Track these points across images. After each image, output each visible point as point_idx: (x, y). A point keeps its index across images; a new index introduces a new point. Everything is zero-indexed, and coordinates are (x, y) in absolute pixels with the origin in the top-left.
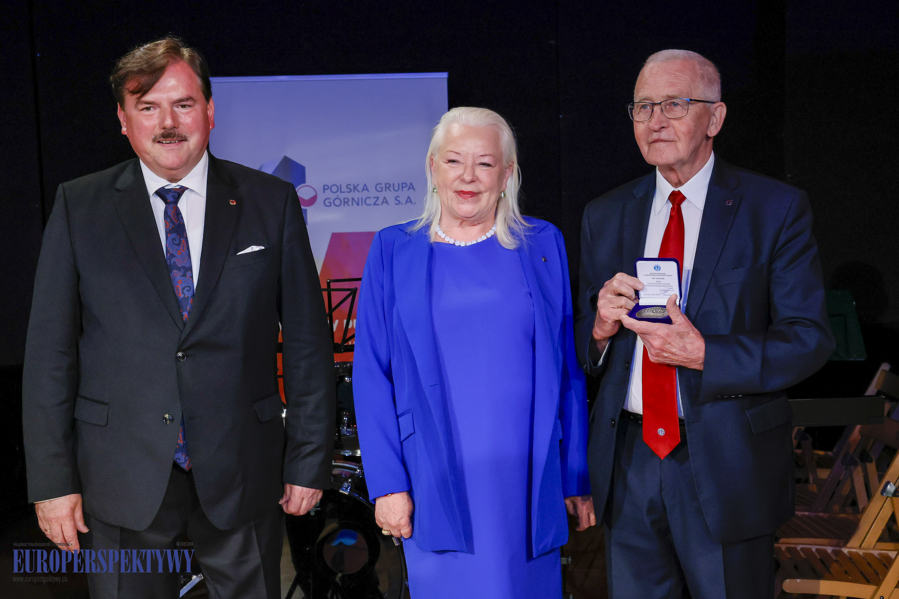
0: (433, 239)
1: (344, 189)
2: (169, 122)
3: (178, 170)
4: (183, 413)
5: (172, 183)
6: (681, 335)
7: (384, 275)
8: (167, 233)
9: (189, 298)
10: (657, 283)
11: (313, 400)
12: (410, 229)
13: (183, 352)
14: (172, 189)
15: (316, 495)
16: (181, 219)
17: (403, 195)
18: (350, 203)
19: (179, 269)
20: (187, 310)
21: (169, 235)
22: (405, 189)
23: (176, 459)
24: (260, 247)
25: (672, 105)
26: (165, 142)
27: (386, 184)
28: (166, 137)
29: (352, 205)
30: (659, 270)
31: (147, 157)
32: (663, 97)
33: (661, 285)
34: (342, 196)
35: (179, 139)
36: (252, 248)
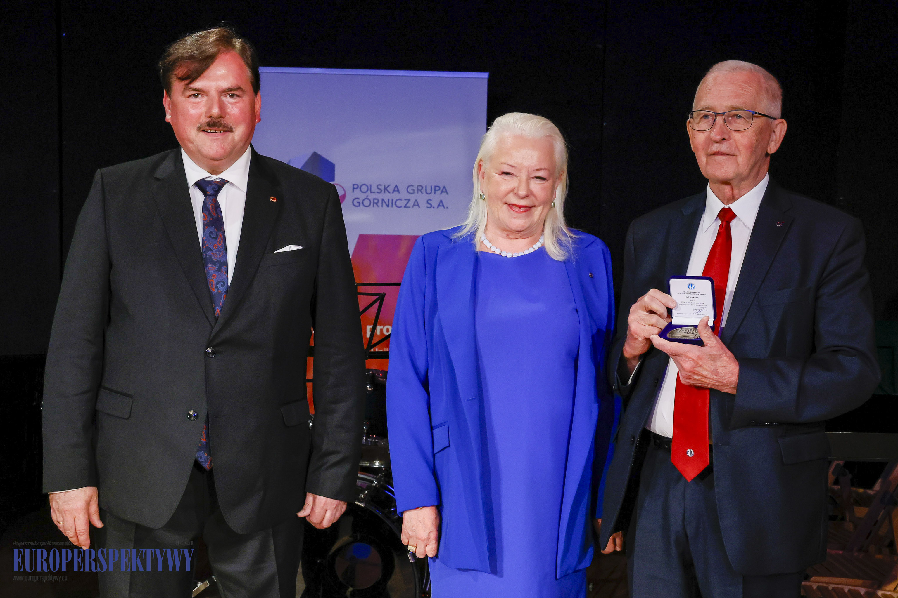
0: (478, 248)
1: (374, 189)
2: (216, 111)
3: (220, 161)
4: (209, 410)
5: (212, 175)
6: (714, 358)
7: (426, 283)
8: (204, 225)
9: (223, 293)
10: (691, 302)
11: (342, 408)
12: (454, 236)
13: (213, 348)
14: (213, 181)
15: (340, 507)
16: (219, 213)
17: (435, 199)
18: (380, 204)
19: (214, 263)
20: (220, 306)
21: (206, 227)
22: (438, 193)
23: (198, 457)
24: (299, 247)
25: (735, 117)
26: (209, 131)
27: (418, 186)
28: (211, 126)
29: (382, 206)
30: (693, 288)
31: (190, 145)
32: (726, 107)
33: (695, 304)
34: (372, 196)
35: (225, 129)
36: (290, 247)
